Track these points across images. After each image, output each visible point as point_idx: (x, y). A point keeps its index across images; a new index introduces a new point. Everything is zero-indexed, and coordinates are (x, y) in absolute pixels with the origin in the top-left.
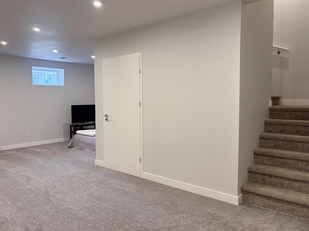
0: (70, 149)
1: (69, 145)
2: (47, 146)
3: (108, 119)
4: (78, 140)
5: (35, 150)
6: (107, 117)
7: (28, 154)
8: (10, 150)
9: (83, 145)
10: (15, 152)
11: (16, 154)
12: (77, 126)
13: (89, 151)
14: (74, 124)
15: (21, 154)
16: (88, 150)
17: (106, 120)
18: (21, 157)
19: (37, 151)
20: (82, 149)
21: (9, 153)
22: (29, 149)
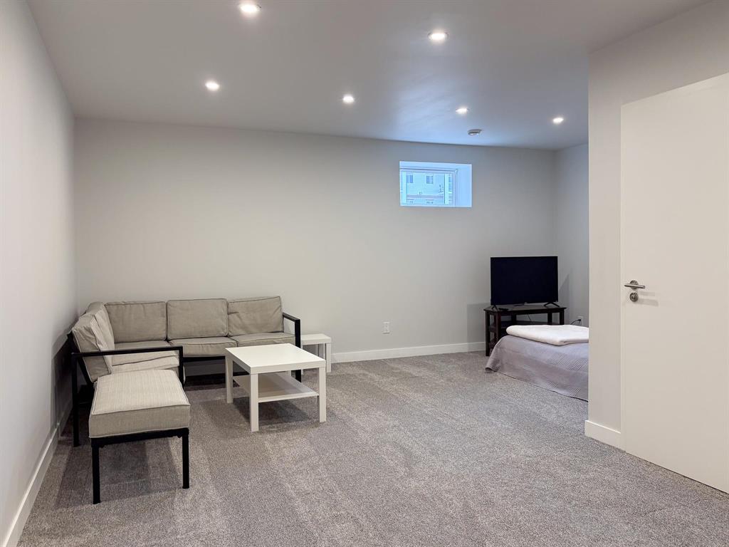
0: (492, 375)
1: (489, 365)
2: (430, 362)
3: (640, 296)
4: (513, 351)
5: (404, 370)
6: (635, 288)
7: (391, 378)
8: (350, 364)
9: (527, 368)
10: (361, 372)
11: (364, 375)
12: (505, 312)
13: (550, 387)
14: (498, 306)
15: (376, 377)
16: (544, 385)
17: (631, 298)
18: (376, 384)
19: (410, 374)
20: (525, 378)
21: (350, 370)
22: (392, 365)
